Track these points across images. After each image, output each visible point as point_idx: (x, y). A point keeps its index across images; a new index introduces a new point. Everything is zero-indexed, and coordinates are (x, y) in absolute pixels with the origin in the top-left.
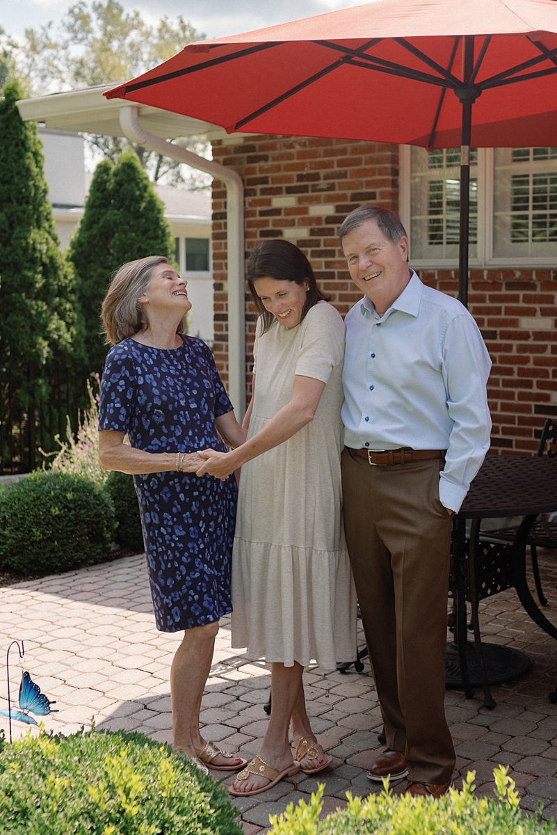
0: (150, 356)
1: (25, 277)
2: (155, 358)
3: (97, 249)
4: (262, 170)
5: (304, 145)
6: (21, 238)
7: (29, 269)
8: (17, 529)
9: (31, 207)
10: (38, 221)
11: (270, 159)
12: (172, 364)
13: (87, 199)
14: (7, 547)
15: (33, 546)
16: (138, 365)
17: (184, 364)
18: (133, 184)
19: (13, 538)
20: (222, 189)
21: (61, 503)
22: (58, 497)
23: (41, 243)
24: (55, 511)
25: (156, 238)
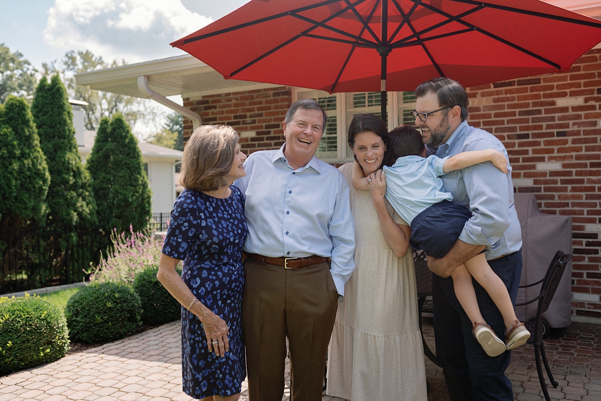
0: (211, 205)
1: (64, 178)
2: (214, 206)
3: (102, 164)
4: (213, 113)
5: (237, 99)
6: (61, 157)
7: (66, 174)
8: (86, 316)
9: (66, 141)
10: (70, 148)
11: (218, 107)
12: (226, 210)
13: (96, 138)
14: (79, 327)
15: (95, 326)
16: (200, 211)
17: (233, 210)
18: (121, 129)
19: (83, 322)
20: (190, 124)
21: (112, 300)
22: (110, 297)
23: (72, 160)
24: (109, 305)
25: (134, 157)
